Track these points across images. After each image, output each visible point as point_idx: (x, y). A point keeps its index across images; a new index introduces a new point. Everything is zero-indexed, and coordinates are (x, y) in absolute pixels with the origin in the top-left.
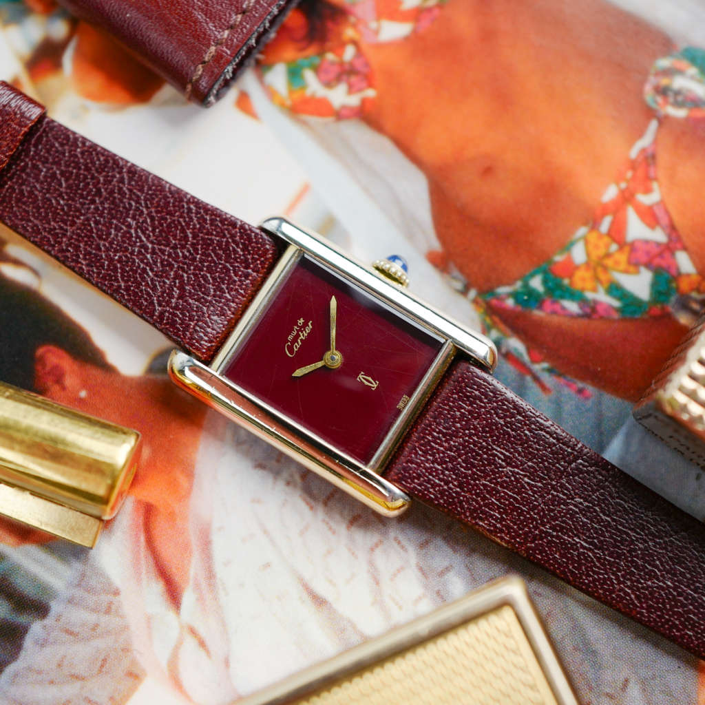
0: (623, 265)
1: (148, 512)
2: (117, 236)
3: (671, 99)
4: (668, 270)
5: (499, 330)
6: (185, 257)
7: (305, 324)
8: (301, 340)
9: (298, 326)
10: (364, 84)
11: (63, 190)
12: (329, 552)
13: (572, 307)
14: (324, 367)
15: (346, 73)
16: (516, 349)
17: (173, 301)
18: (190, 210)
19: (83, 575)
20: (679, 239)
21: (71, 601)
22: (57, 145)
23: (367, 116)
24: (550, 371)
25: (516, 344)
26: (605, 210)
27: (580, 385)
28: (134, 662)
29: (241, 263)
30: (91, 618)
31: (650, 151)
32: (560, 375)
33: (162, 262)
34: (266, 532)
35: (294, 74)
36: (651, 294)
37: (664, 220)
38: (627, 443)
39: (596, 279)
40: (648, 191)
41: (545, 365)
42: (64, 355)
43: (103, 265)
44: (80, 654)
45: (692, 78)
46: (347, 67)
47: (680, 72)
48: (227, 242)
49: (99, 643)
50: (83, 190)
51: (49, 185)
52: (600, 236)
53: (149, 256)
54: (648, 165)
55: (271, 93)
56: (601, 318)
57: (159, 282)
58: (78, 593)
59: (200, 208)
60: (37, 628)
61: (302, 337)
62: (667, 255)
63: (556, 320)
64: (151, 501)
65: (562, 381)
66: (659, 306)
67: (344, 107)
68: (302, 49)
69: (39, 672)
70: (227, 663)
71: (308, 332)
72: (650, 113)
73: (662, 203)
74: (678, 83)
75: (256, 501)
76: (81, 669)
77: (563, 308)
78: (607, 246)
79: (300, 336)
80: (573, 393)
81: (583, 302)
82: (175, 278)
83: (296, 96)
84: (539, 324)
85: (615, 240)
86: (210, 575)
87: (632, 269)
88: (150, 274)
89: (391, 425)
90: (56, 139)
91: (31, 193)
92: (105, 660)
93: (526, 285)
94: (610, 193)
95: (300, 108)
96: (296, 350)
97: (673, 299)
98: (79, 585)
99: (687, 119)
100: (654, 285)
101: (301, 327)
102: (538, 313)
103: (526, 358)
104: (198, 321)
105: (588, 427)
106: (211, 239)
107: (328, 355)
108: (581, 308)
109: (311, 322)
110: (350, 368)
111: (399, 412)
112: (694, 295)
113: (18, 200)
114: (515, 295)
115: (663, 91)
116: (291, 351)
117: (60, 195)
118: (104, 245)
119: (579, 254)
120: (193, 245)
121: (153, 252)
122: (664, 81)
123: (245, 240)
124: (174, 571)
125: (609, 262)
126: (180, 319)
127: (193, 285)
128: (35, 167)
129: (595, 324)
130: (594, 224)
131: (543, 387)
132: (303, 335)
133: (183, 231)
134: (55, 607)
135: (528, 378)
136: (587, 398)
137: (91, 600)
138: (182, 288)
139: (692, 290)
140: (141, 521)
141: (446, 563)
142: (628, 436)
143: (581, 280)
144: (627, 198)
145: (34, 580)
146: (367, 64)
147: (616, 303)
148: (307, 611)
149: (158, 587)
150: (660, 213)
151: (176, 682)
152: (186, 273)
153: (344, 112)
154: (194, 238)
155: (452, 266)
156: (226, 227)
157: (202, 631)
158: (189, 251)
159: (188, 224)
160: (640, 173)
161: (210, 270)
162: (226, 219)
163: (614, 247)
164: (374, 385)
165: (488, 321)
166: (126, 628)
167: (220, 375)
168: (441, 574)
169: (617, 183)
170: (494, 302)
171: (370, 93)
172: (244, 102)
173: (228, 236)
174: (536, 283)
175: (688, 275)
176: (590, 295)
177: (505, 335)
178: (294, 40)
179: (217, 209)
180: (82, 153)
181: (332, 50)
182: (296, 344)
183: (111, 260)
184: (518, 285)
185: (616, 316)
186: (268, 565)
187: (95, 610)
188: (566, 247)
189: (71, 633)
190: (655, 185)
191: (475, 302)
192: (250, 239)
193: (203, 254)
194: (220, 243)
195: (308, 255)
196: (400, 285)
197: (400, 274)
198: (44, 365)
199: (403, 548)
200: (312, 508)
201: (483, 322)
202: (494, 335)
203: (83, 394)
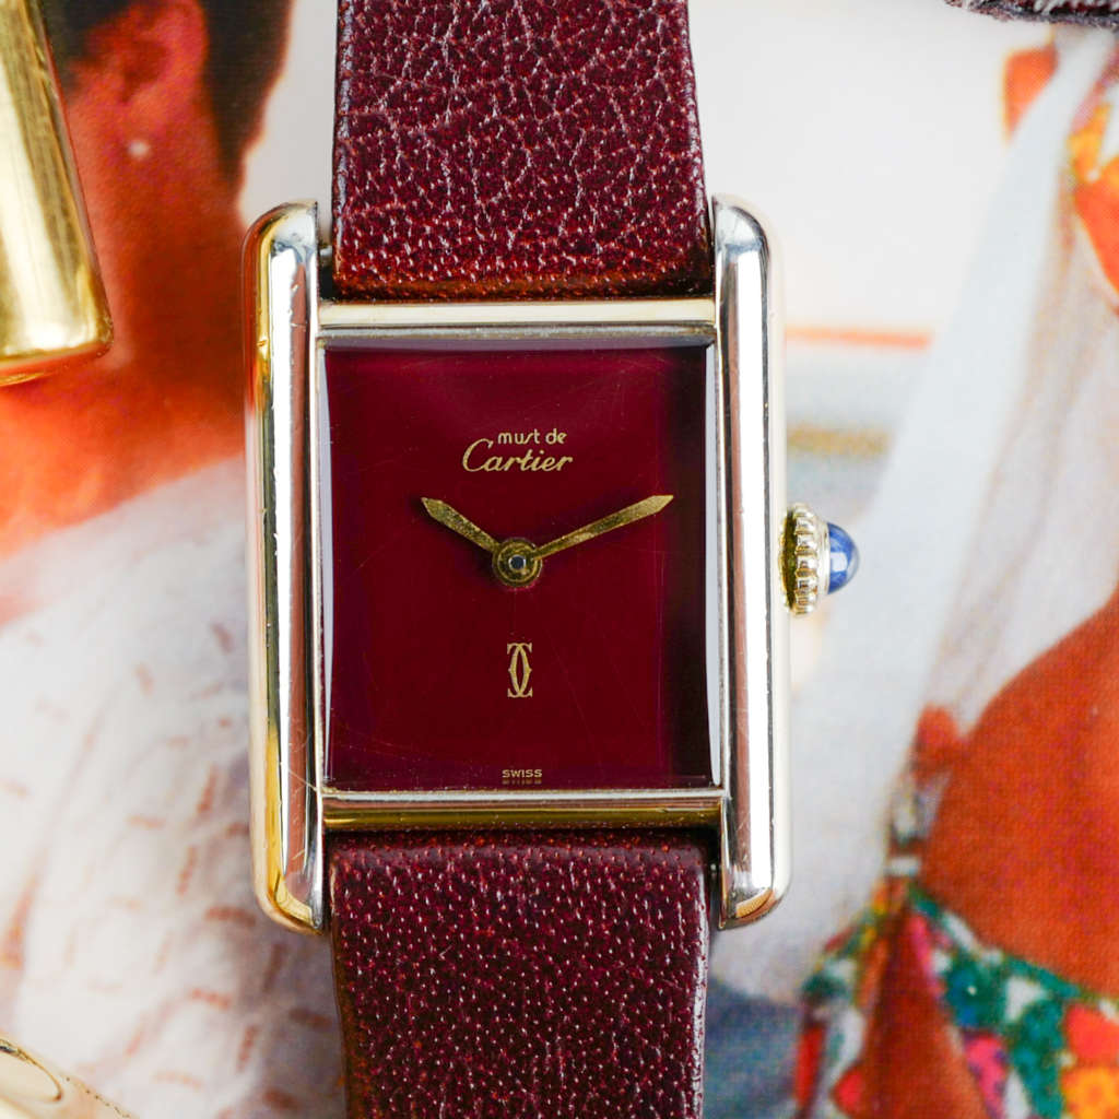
5: (860, 976)
6: (535, 86)
7: (556, 451)
8: (516, 465)
9: (542, 438)
14: (486, 556)
16: (840, 1038)
17: (421, 128)
18: (650, 23)
25: (851, 1032)
29: (604, 217)
33: (487, 42)
34: (90, 741)
48: (630, 156)
55: (1089, 120)
57: (442, 67)
59: (667, 42)
61: (523, 462)
63: (963, 1087)
71: (544, 466)
75: (145, 678)
77: (1000, 1090)
79: (522, 457)
82: (471, 96)
83: (1116, 182)
84: (927, 1055)
88: (449, 34)
93: (1001, 975)
95: (1095, 210)
96: (486, 467)
101: (543, 444)
102: (953, 1037)
103: (834, 1074)
104: (411, 212)
106: (613, 119)
107: (518, 548)
109: (570, 459)
114: (963, 962)
116: (477, 459)
120: (574, 84)
123: (660, 192)
126: (388, 168)
127: (482, 147)
132: (529, 462)
133: (592, 41)
135: (792, 1106)
138: (459, 128)
152: (504, 112)
154: (591, 75)
155: (942, 781)
156: (662, 128)
158: (554, 85)
159: (614, 41)
161: (543, 158)
162: (681, 118)
165: (867, 939)
167: (318, 339)
170: (918, 927)
173: (646, 148)
174: (1021, 995)
177: (858, 995)
179: (692, 80)
182: (500, 460)
184: (994, 957)
186: (20, 791)
191: (892, 882)
192: (670, 199)
193: (568, 120)
194: (616, 141)
195: (713, 357)
196: (784, 599)
197: (811, 581)
198: (149, 21)
199: (243, 1058)
200: (205, 807)
201: (856, 930)
202: (844, 971)
203: (139, 149)
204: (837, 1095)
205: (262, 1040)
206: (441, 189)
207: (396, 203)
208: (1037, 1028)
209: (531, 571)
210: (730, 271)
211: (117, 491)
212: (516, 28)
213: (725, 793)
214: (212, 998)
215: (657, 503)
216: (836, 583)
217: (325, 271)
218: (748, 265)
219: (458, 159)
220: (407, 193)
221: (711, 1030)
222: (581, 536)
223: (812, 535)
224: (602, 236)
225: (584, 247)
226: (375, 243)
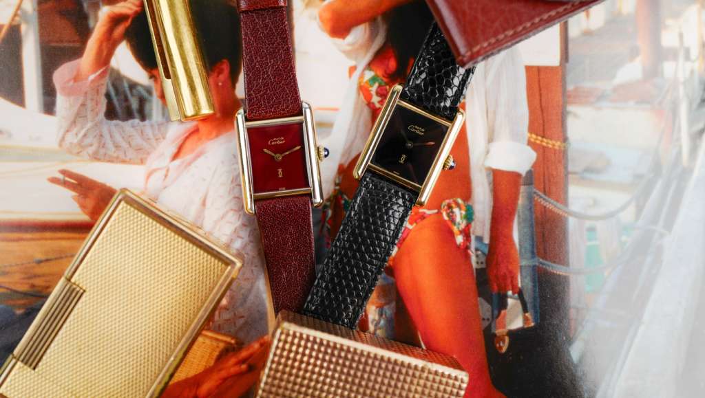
1: (196, 131)
3: (448, 211)
7: (282, 140)
12: (221, 196)
14: (273, 157)
18: (290, 76)
19: (162, 124)
20: (401, 244)
21: (152, 126)
23: (375, 113)
24: (329, 230)
27: (330, 242)
28: (146, 158)
29: (286, 105)
30: (151, 136)
31: (425, 215)
32: (329, 234)
34: (215, 172)
37: (405, 235)
40: (411, 223)
41: (329, 227)
42: (229, 69)
44: (137, 140)
45: (461, 214)
47: (460, 209)
48: (289, 96)
49: (145, 144)
54: (420, 218)
58: (156, 127)
60: (136, 121)
64: (200, 129)
67: (373, 104)
69: (124, 131)
70: (165, 188)
72: (439, 208)
73: (410, 230)
74: (456, 210)
75: (223, 162)
76: (133, 143)
80: (326, 241)
83: (366, 86)
86: (189, 164)
89: (265, 192)
92: (140, 149)
98: (158, 125)
99: (445, 221)
103: (327, 219)
106: (286, 91)
107: (278, 155)
110: (280, 164)
111: (278, 190)
114: (346, 202)
115: (450, 207)
120: (280, 86)
121: (268, 76)
122: (453, 205)
124: (184, 151)
127: (267, 97)
131: (321, 231)
133: (282, 80)
134: (147, 122)
136: (327, 247)
137: (157, 132)
138: (264, 94)
140: (192, 130)
141: (243, 236)
145: (151, 110)
148: (198, 201)
149: (174, 150)
150: (406, 232)
151: (148, 176)
152: (270, 91)
153: (371, 105)
154: (282, 85)
156: (294, 92)
157: (169, 174)
158: (277, 87)
159: (285, 79)
160: (416, 217)
161: (276, 97)
164: (280, 176)
166: (155, 148)
168: (239, 237)
172: (352, 70)
173: (291, 95)
184: (350, 201)
187: (154, 135)
189: (142, 132)
190: (415, 224)
191: (335, 190)
192: (295, 102)
193: (279, 92)
194: (287, 94)
195: (304, 124)
196: (318, 159)
197: (322, 156)
198: (221, 65)
200: (232, 182)
202: (328, 204)
203: (220, 84)
204: (328, 222)
205: (242, 216)
206: (262, 104)
209: (280, 159)
210: (305, 112)
212: (270, 79)
213: (312, 189)
215: (298, 148)
216: (326, 156)
217: (246, 117)
218: (308, 111)
219: (264, 99)
220: (257, 105)
222: (287, 153)
223: (321, 149)
224: (286, 108)
225: (284, 110)
226: (252, 112)
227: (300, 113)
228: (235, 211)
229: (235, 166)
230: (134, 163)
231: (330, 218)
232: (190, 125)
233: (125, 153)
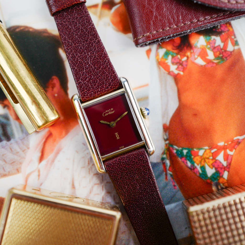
0: (210, 164)
1: (50, 135)
2: (83, 55)
4: (220, 173)
5: (167, 156)
6: (96, 72)
8: (109, 114)
9: (110, 110)
10: (182, 70)
11: (79, 34)
13: (189, 164)
14: (109, 125)
15: (180, 63)
16: (167, 164)
17: (85, 81)
18: (106, 61)
20: (229, 168)
21: (17, 142)
22: (85, 21)
23: (176, 78)
24: (171, 175)
25: (168, 162)
26: (217, 147)
27: (176, 184)
28: (20, 168)
29: (108, 84)
30: (19, 150)
31: (240, 141)
32: (173, 178)
33: (89, 69)
34: (74, 161)
35: (167, 54)
36: (211, 176)
37: (229, 161)
38: (176, 207)
39: (201, 162)
40: (231, 150)
41: (171, 173)
42: (59, 82)
43: (74, 60)
44: (10, 156)
46: (181, 62)
48: (109, 76)
50: (83, 37)
51: (76, 30)
52: (210, 152)
53: (87, 66)
54: (236, 144)
55: (157, 55)
56: (194, 172)
57: (85, 74)
58: (20, 142)
59: (108, 63)
60: (4, 142)
62: (223, 170)
63: (182, 164)
64: (52, 133)
65: (172, 180)
66: (210, 180)
67: (172, 72)
68: (173, 49)
70: (41, 184)
71: (112, 113)
73: (232, 155)
75: (77, 152)
77: (187, 163)
78: (210, 156)
79: (109, 112)
80: (172, 185)
81: (193, 165)
82: (89, 76)
83: (163, 60)
84: (177, 162)
85: (213, 156)
86: (53, 161)
87: (211, 166)
88: (85, 70)
90: (86, 20)
91: (71, 29)
93: (182, 150)
94: (221, 144)
95: (161, 64)
97: (215, 181)
98: (21, 140)
100: (214, 174)
101: (111, 111)
102: (179, 159)
103: (168, 168)
104: (87, 91)
105: (169, 196)
106: (106, 73)
107: (112, 123)
108: (191, 166)
109: (114, 111)
112: (222, 184)
113: (66, 28)
114: (177, 150)
116: (104, 115)
117: (77, 35)
118: (79, 55)
119: (201, 153)
120: (100, 71)
121: (89, 66)
123: (114, 79)
124: (45, 153)
125: (207, 160)
126: (83, 87)
127: (93, 81)
128: (76, 23)
129: (191, 173)
130: (211, 149)
131: (166, 178)
133: (100, 65)
134: (12, 141)
135: (164, 173)
136: (175, 189)
137: (22, 145)
138: (89, 80)
139: (222, 183)
140: (47, 136)
142: (177, 205)
143: (197, 159)
144: (224, 148)
146: (187, 65)
147: (200, 172)
149: (39, 154)
150: (230, 158)
151: (26, 180)
152: (94, 76)
153: (171, 73)
154: (102, 69)
155: (168, 131)
156: (111, 72)
157: (41, 173)
158: (98, 71)
159: (103, 64)
160: (233, 145)
161: (100, 80)
162: (113, 70)
163: (211, 158)
165: (166, 152)
166: (24, 158)
167: (82, 108)
169: (225, 143)
170: (171, 148)
171: (182, 73)
172: (149, 52)
173: (110, 75)
174: (185, 152)
175: (224, 179)
176: (196, 165)
177: (167, 158)
178: (173, 45)
179: (113, 66)
180: (90, 28)
181: (180, 55)
182: (107, 114)
183: (78, 60)
184: (180, 148)
185: (198, 175)
186: (68, 169)
187: (21, 149)
188: (200, 148)
189: (11, 149)
190: (234, 150)
191: (166, 144)
192: (115, 79)
193: (101, 75)
194: (107, 75)
195: (126, 94)
196: (143, 118)
197: (145, 115)
198: (52, 81)
199: (103, 189)
200: (89, 164)
201: (164, 151)
202: (165, 156)
203: (56, 95)
204: (169, 170)
205: (104, 187)
206: (90, 87)
207: (85, 90)
208: (188, 155)
209: (115, 125)
210: (124, 84)
211: (67, 133)
212: (92, 67)
213: (144, 141)
214: (97, 184)
215: (126, 113)
216: (148, 114)
217: (80, 100)
218: (126, 83)
219: (90, 83)
220: (86, 89)
221: (153, 168)
222: (119, 119)
223: (144, 110)
224: (109, 86)
225: (107, 88)
226: (85, 95)
227: (120, 86)
228: (98, 184)
229: (87, 151)
230: (13, 174)
231: (170, 166)
232: (44, 133)
233: (4, 169)
